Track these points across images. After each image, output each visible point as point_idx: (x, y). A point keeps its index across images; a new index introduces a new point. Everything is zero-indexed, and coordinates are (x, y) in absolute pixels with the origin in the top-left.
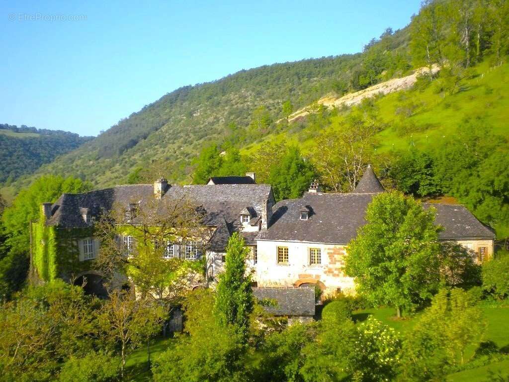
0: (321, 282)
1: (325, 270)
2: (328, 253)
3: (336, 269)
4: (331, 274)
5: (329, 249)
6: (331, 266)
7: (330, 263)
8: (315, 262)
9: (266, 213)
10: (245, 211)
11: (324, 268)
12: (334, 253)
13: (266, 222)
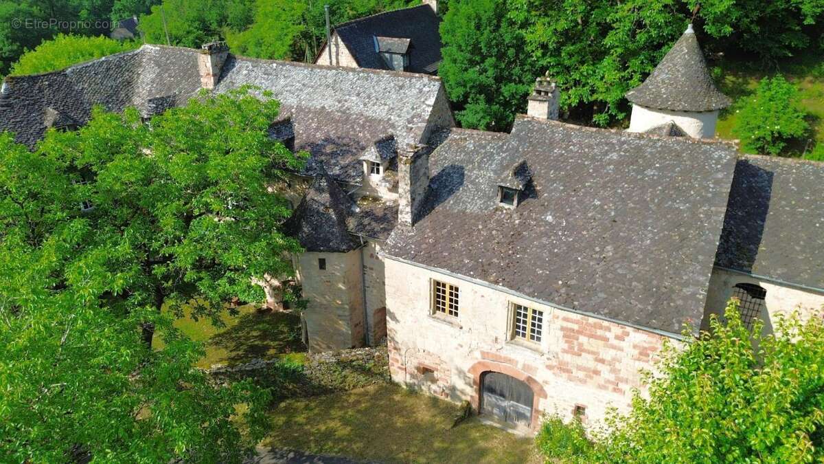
0: (535, 381)
1: (549, 363)
2: (562, 329)
3: (579, 368)
4: (565, 375)
5: (566, 319)
6: (568, 358)
7: (564, 351)
8: (524, 335)
9: (408, 188)
10: (371, 155)
11: (548, 359)
12: (580, 332)
13: (408, 209)
